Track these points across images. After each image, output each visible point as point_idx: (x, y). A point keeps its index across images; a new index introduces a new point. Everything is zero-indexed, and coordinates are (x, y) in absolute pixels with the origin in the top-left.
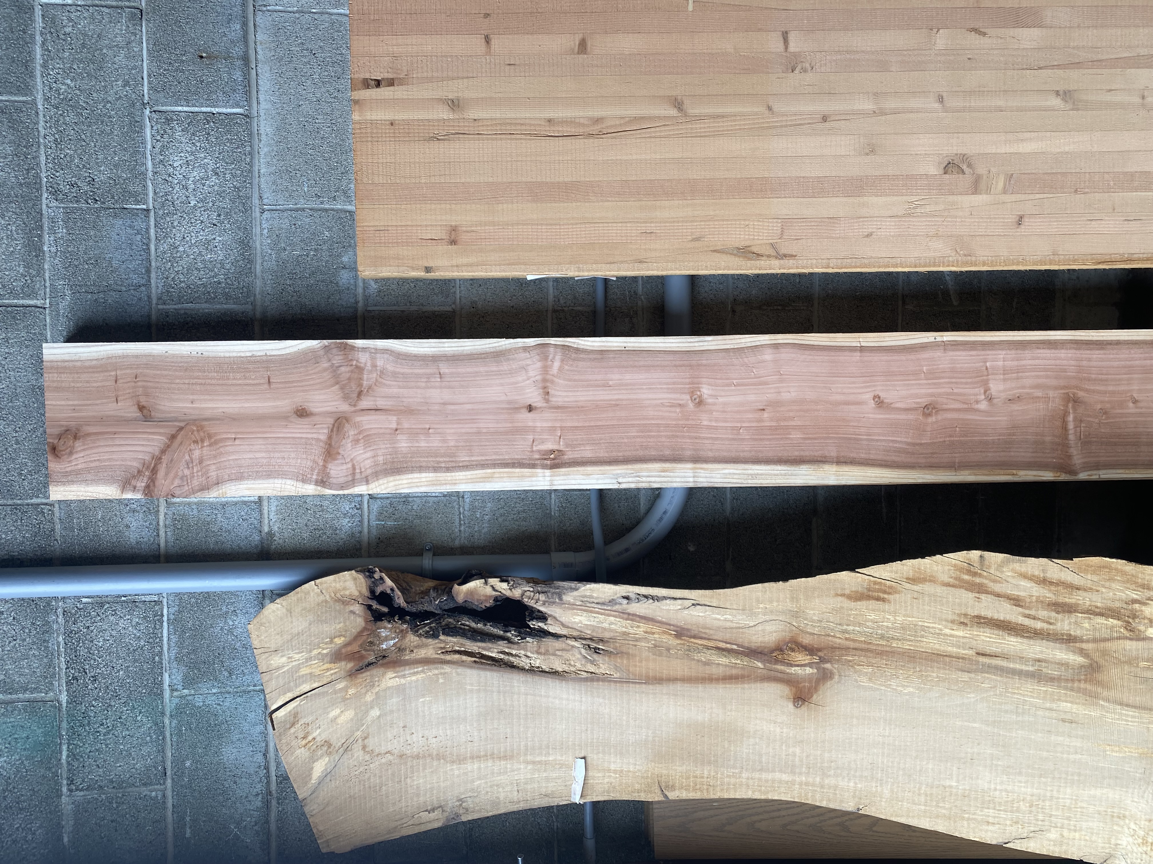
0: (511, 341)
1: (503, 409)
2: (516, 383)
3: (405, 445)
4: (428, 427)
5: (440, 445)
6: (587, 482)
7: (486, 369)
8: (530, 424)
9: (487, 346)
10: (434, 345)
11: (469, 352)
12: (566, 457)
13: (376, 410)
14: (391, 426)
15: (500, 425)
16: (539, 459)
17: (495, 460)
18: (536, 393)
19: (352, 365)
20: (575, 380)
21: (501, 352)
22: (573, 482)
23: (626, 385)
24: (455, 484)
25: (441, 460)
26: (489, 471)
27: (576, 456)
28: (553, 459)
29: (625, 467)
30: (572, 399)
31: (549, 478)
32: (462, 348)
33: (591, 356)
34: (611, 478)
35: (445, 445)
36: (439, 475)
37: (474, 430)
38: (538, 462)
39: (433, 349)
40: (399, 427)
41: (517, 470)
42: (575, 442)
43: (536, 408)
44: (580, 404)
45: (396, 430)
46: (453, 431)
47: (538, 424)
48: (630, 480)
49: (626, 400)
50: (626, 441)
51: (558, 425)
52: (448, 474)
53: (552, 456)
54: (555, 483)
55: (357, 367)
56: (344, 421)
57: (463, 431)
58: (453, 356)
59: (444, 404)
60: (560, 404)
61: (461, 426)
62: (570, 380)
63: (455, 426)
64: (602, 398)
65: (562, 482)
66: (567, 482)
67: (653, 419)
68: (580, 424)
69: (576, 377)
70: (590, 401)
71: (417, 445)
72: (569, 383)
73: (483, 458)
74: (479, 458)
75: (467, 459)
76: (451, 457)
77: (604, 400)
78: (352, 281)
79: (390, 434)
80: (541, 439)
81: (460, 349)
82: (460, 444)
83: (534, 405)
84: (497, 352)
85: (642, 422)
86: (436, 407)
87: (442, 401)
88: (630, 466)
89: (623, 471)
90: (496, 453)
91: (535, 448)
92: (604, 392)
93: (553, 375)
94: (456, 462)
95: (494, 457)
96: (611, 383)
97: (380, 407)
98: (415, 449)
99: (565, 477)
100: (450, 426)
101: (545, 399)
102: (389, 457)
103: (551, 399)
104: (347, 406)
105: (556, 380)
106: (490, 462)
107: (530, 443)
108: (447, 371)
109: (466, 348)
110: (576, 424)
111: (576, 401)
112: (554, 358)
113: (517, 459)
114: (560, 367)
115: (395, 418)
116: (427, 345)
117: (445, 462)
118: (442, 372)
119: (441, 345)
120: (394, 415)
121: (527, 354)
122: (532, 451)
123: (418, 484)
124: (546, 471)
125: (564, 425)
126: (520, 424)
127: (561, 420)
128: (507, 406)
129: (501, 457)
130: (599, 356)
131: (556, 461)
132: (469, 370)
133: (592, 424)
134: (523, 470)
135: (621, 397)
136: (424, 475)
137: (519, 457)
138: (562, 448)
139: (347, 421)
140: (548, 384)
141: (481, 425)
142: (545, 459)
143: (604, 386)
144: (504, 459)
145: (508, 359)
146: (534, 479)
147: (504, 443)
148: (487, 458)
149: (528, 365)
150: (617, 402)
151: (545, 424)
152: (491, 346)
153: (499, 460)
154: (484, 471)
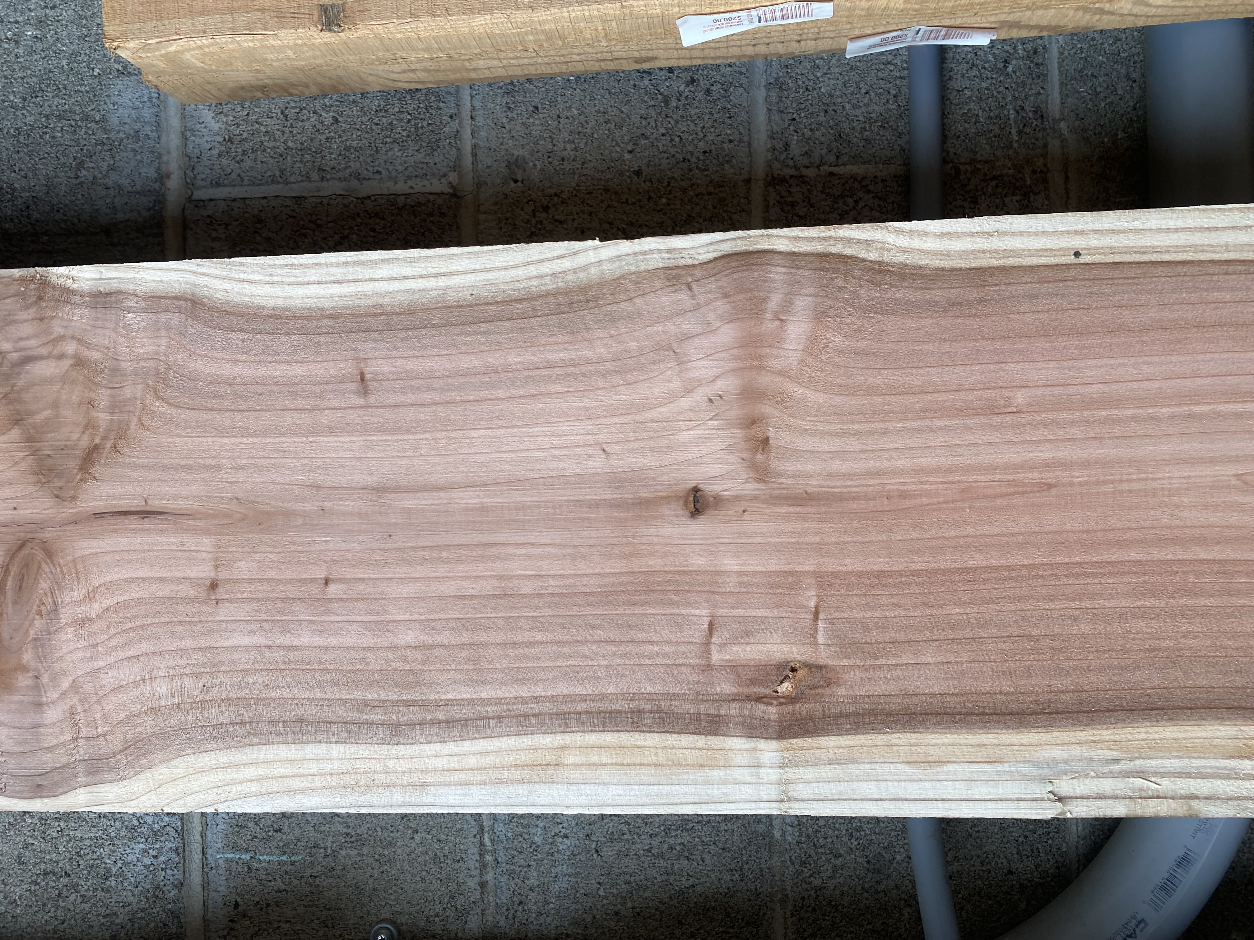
0: (624, 246)
1: (596, 505)
2: (643, 407)
3: (246, 641)
4: (320, 573)
5: (369, 641)
6: (927, 789)
7: (529, 357)
8: (699, 562)
9: (533, 270)
10: (339, 273)
11: (465, 296)
12: (841, 691)
13: (145, 514)
14: (194, 573)
15: (583, 568)
16: (735, 698)
17: (565, 699)
18: (719, 444)
19: (61, 356)
20: (872, 391)
21: (583, 289)
22: (870, 789)
23: (1088, 403)
24: (424, 785)
25: (372, 695)
26: (547, 740)
27: (880, 689)
28: (791, 700)
29: (1086, 734)
30: (861, 465)
31: (774, 774)
32: (442, 282)
33: (937, 294)
34: (1026, 779)
35: (384, 641)
36: (363, 751)
37: (490, 587)
38: (733, 709)
39: (336, 290)
40: (223, 575)
41: (653, 739)
42: (875, 635)
43: (718, 501)
44: (893, 484)
45: (214, 586)
46: (409, 590)
47: (729, 563)
48: (1108, 785)
49: (1087, 464)
50: (1086, 629)
51: (809, 566)
52: (396, 750)
53: (785, 688)
54: (800, 790)
55: (79, 362)
56: (40, 555)
57: (449, 589)
58: (410, 311)
59: (380, 490)
60: (814, 485)
61: (441, 570)
62: (851, 391)
63: (419, 571)
64: (984, 458)
65: (826, 789)
66: (844, 788)
67: (1202, 541)
68: (897, 564)
69: (879, 380)
70: (934, 471)
71: (286, 640)
72: (850, 401)
73: (524, 692)
74: (509, 692)
75: (465, 693)
76: (406, 686)
77: (995, 469)
78: (147, 113)
79: (192, 600)
80: (741, 620)
81: (431, 283)
82: (438, 639)
83: (711, 488)
84: (567, 292)
85: (1156, 554)
86: (351, 504)
87: (370, 480)
88: (1105, 733)
89: (1077, 751)
90: (571, 674)
91: (716, 657)
92: (995, 437)
93: (782, 373)
94: (423, 705)
95: (562, 688)
96: (1020, 398)
97: (155, 504)
98: (279, 655)
99: (839, 771)
100: (401, 572)
101: (753, 466)
102: (188, 682)
103: (775, 465)
104: (49, 502)
105: (798, 391)
106: (547, 707)
107: (698, 635)
108: (386, 367)
109: (454, 281)
110: (879, 564)
111: (878, 473)
112: (787, 306)
113: (650, 698)
114: (812, 340)
115: (207, 543)
116: (314, 275)
117: (383, 705)
118: (369, 371)
119: (369, 273)
120: (206, 532)
121: (683, 296)
122: (708, 667)
123: (296, 783)
124: (762, 744)
125: (830, 564)
126: (657, 564)
127: (820, 549)
128: (608, 495)
129: (588, 689)
130: (971, 294)
131: (802, 708)
132: (465, 362)
133: (945, 562)
134: (672, 739)
135: (1063, 453)
136: (311, 750)
137: (658, 688)
138: (823, 656)
139: (50, 554)
140: (767, 409)
141: (515, 567)
142: (759, 699)
143: (992, 410)
144: (603, 697)
145: (613, 319)
146: (717, 774)
147: (599, 634)
148: (539, 691)
149: (685, 338)
150: (1050, 476)
151: (755, 564)
152: (546, 268)
153: (583, 698)
154: (526, 741)
